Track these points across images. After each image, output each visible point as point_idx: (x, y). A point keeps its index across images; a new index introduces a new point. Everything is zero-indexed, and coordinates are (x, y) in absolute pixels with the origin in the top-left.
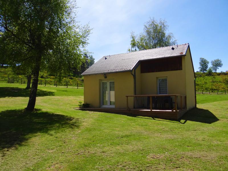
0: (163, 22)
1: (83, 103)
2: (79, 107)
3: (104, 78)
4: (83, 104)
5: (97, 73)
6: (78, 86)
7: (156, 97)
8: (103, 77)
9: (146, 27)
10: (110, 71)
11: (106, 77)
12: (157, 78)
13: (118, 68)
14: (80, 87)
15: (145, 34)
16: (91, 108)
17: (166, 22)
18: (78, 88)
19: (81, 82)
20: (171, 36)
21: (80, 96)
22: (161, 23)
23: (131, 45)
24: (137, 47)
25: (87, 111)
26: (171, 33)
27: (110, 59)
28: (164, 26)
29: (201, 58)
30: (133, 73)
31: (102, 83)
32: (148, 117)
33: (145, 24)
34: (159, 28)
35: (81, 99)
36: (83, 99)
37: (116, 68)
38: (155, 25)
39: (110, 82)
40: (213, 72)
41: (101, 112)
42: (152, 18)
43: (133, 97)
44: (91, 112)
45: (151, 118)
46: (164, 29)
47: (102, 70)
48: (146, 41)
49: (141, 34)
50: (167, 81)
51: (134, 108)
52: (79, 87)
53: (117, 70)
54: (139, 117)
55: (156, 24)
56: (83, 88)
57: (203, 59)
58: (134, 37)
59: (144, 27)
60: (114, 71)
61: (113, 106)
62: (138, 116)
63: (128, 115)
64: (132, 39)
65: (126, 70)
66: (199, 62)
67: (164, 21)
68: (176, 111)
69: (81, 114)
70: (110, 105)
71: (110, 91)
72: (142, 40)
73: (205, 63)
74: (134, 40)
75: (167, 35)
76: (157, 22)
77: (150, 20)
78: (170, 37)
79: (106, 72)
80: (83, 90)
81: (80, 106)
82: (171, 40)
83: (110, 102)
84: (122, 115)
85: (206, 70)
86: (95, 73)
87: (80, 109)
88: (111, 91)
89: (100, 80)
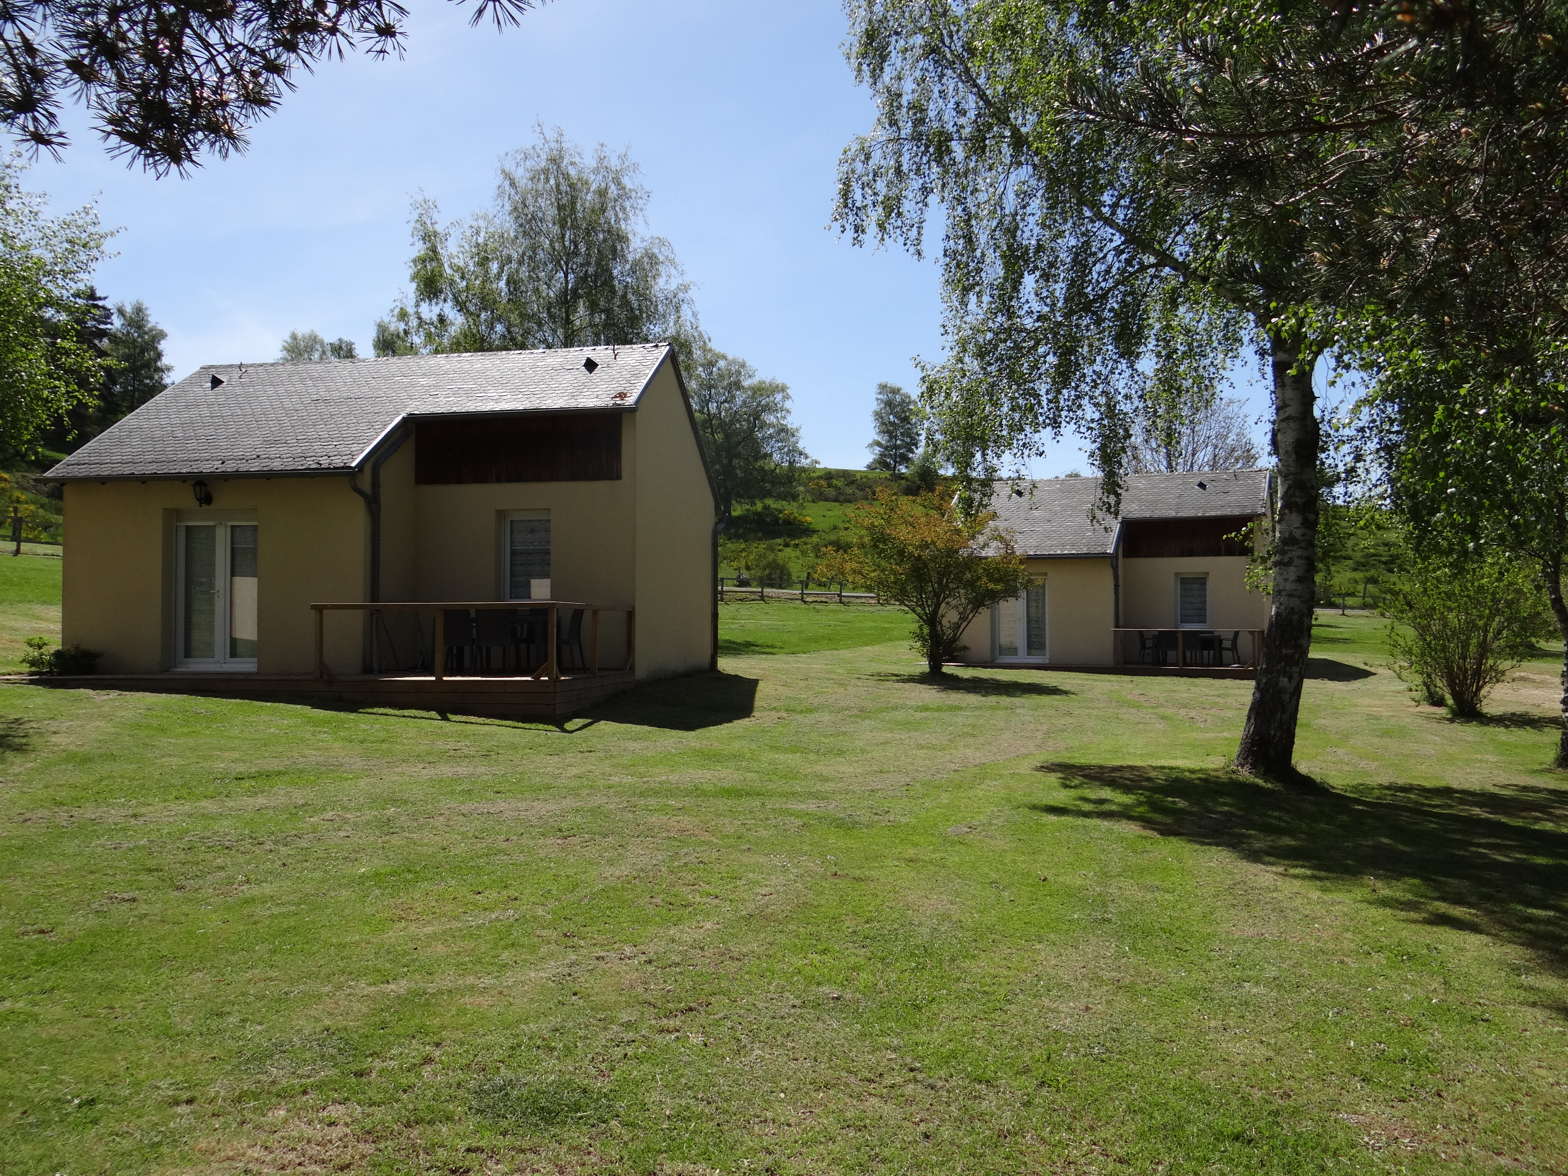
0: (614, 163)
1: (55, 645)
2: (25, 668)
3: (198, 503)
4: (58, 654)
5: (150, 469)
6: (16, 538)
7: (473, 615)
8: (187, 499)
9: (513, 184)
10: (230, 467)
11: (206, 499)
12: (501, 514)
13: (283, 450)
14: (35, 540)
15: (508, 225)
16: (108, 677)
17: (636, 167)
18: (17, 552)
19: (42, 506)
20: (661, 258)
21: (37, 609)
22: (602, 166)
23: (414, 285)
24: (450, 303)
25: (82, 690)
26: (662, 242)
27: (242, 385)
28: (624, 193)
29: (883, 388)
30: (366, 482)
31: (182, 533)
32: (423, 709)
33: (510, 166)
34: (589, 198)
35: (44, 625)
36: (59, 627)
37: (273, 452)
38: (567, 177)
39: (232, 527)
40: (941, 472)
41: (164, 695)
42: (551, 135)
43: (360, 612)
44: (104, 692)
45: (433, 714)
46: (623, 209)
47: (185, 456)
48: (514, 265)
49: (482, 223)
50: (548, 531)
51: (367, 669)
52: (24, 547)
53: (277, 465)
54: (375, 710)
55: (572, 172)
56: (59, 550)
57: (895, 391)
58: (436, 234)
59: (499, 179)
60: (255, 466)
61: (247, 665)
62: (372, 707)
63: (315, 706)
64: (419, 249)
65: (325, 462)
66: (874, 406)
67: (623, 158)
68: (554, 681)
69: (39, 701)
70: (233, 654)
71: (233, 574)
72: (484, 262)
73: (906, 420)
74: (433, 255)
75: (635, 248)
76: (577, 160)
77: (539, 143)
78: (653, 259)
79: (207, 468)
80: (57, 565)
81: (33, 663)
82: (661, 281)
83: (233, 641)
84: (282, 705)
85: (905, 459)
86: (138, 470)
87: (32, 682)
88: (237, 580)
89: (173, 515)
